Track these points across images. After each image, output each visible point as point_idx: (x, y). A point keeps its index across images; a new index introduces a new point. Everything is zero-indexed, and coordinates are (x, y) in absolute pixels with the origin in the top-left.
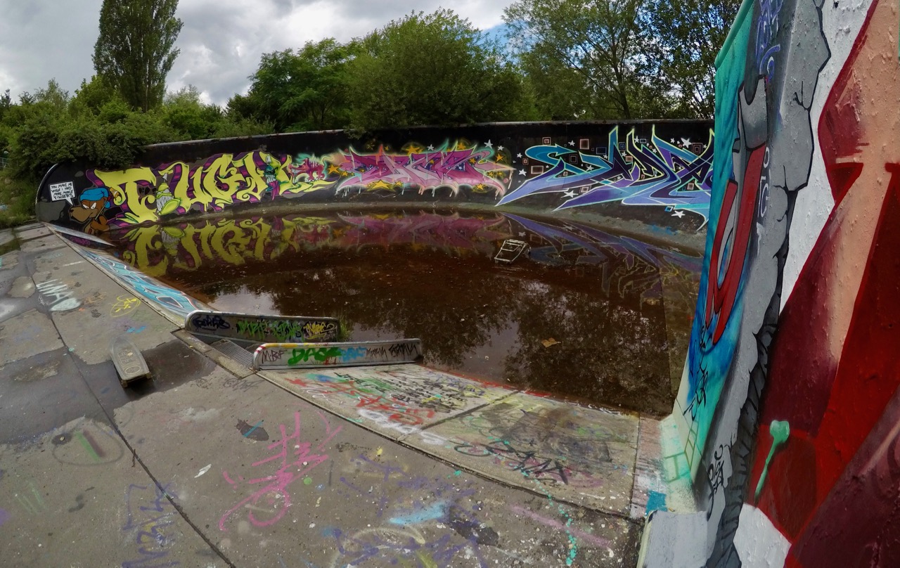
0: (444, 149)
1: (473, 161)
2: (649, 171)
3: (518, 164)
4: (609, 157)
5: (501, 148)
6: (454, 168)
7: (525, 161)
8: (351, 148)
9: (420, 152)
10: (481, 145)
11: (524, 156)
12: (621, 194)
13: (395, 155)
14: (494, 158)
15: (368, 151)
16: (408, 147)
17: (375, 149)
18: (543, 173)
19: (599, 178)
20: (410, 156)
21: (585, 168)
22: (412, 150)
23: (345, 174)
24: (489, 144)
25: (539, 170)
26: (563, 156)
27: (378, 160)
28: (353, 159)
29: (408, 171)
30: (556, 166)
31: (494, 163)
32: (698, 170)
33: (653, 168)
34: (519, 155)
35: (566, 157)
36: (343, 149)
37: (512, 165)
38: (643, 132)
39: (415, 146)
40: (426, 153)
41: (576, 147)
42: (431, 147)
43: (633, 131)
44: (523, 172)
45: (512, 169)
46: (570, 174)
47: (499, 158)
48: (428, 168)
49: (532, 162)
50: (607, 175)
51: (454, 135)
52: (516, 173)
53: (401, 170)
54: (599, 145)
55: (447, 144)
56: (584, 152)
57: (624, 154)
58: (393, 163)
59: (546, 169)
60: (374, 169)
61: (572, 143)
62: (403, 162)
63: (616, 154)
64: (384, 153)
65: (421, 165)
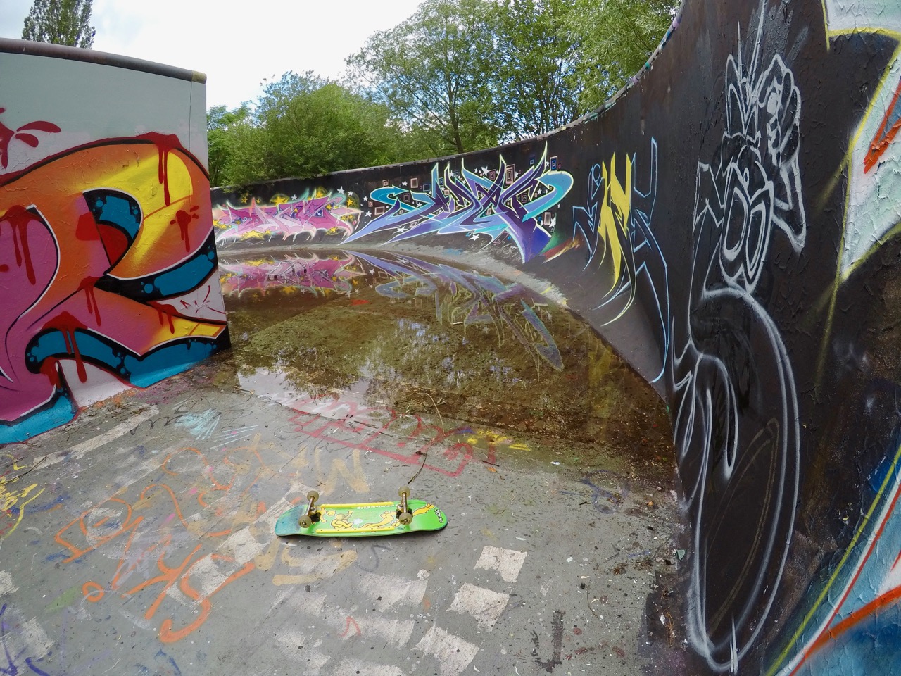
0: (305, 198)
1: (329, 207)
2: (461, 202)
3: (365, 207)
4: (432, 193)
5: (351, 193)
6: (314, 215)
7: (370, 204)
8: (228, 203)
9: (286, 203)
10: (335, 191)
11: (369, 199)
12: (439, 225)
13: (265, 206)
14: (346, 204)
15: (243, 205)
16: (275, 198)
17: (249, 202)
18: (384, 213)
19: (425, 213)
20: (277, 206)
21: (415, 205)
22: (279, 201)
23: (224, 227)
24: (341, 191)
25: (380, 211)
26: (399, 196)
27: (251, 212)
28: (230, 213)
29: (276, 220)
30: (394, 205)
31: (345, 207)
32: (493, 196)
33: (464, 198)
34: (366, 199)
35: (401, 196)
36: (221, 205)
37: (361, 208)
38: (456, 167)
39: (281, 197)
40: (291, 202)
41: (408, 187)
42: (294, 197)
43: (448, 166)
44: (368, 214)
45: (360, 212)
46: (404, 212)
47: (350, 202)
48: (293, 216)
49: (376, 204)
50: (432, 210)
51: (313, 184)
52: (363, 215)
53: (270, 220)
54: (425, 185)
55: (307, 193)
56: (415, 190)
57: (443, 189)
58: (264, 214)
59: (386, 210)
60: (248, 220)
61: (405, 183)
62: (272, 213)
63: (438, 190)
64: (256, 206)
65: (287, 214)
